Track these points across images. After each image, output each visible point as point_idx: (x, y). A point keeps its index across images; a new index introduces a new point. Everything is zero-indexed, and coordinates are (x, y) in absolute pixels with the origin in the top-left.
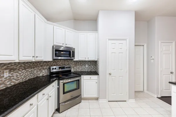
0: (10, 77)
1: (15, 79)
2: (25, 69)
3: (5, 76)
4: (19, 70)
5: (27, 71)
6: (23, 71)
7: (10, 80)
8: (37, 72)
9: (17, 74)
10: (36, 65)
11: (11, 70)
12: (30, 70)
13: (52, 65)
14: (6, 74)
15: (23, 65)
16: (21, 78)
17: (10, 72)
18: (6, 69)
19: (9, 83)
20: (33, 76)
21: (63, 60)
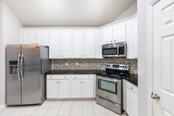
0: (79, 65)
1: (82, 67)
2: (89, 63)
3: (77, 65)
4: (84, 63)
5: (90, 64)
6: (87, 64)
7: (79, 67)
8: (100, 66)
9: (83, 65)
10: (99, 61)
11: (79, 62)
12: (93, 64)
13: (110, 62)
14: (77, 64)
15: (87, 61)
16: (86, 67)
17: (79, 63)
18: (77, 62)
19: (79, 68)
20: (96, 68)
21: (122, 58)
